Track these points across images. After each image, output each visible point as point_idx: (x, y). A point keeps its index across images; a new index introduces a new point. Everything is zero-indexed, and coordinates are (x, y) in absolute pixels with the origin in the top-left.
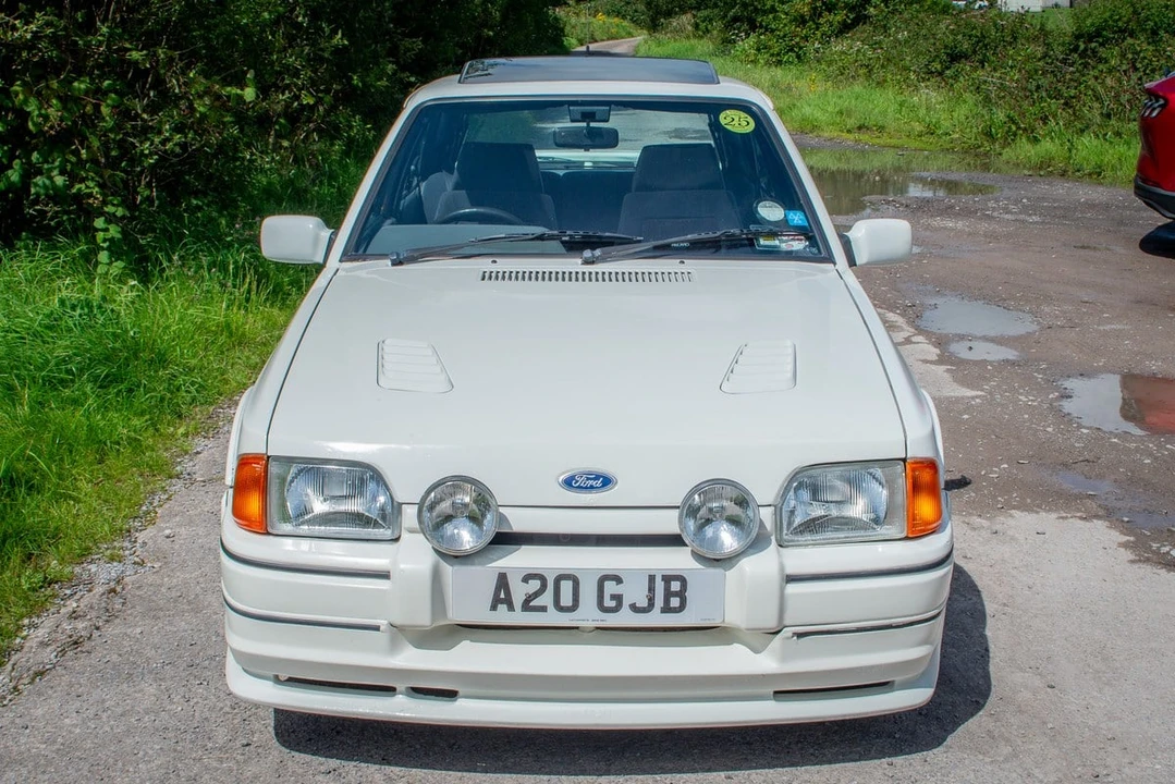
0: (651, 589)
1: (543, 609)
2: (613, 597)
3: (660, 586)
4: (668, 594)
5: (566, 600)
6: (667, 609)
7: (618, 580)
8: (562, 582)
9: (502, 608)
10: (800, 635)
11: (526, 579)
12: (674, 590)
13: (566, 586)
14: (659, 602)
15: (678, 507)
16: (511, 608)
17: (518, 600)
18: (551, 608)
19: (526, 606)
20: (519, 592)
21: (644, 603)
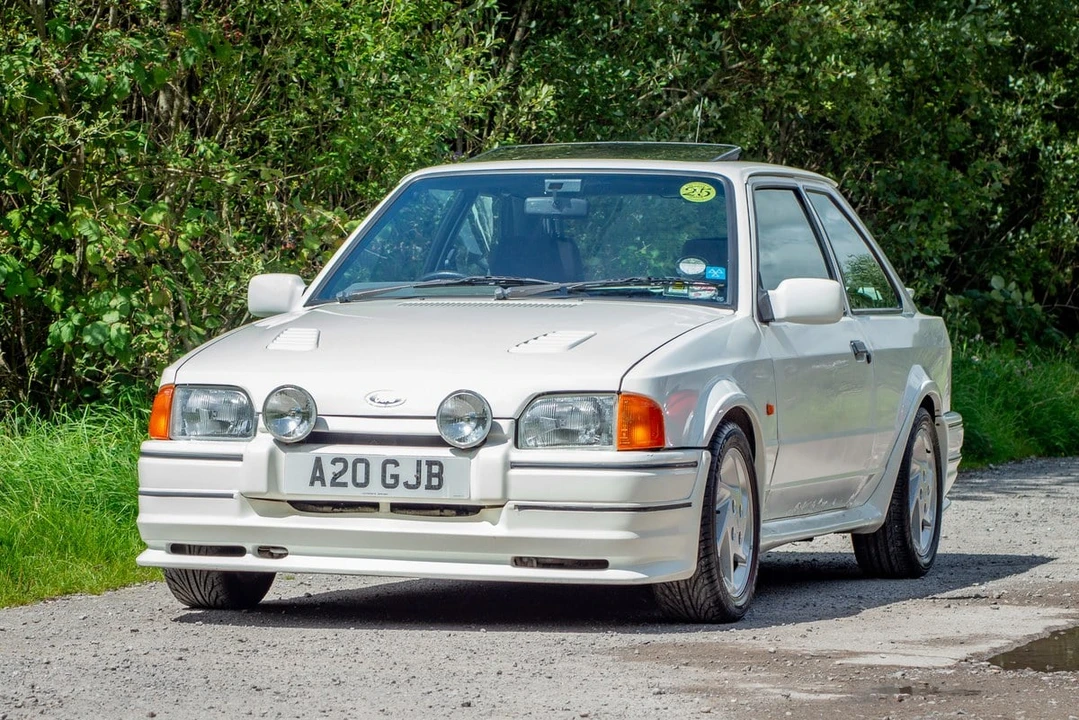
0: (419, 471)
1: (345, 485)
2: (392, 476)
3: (424, 468)
4: (430, 475)
5: (361, 479)
6: (429, 487)
7: (396, 463)
8: (358, 464)
9: (318, 483)
10: (521, 508)
11: (335, 461)
12: (435, 474)
13: (361, 467)
14: (424, 481)
15: (434, 418)
16: (323, 484)
17: (328, 477)
19: (334, 483)
20: (329, 471)
21: (413, 481)
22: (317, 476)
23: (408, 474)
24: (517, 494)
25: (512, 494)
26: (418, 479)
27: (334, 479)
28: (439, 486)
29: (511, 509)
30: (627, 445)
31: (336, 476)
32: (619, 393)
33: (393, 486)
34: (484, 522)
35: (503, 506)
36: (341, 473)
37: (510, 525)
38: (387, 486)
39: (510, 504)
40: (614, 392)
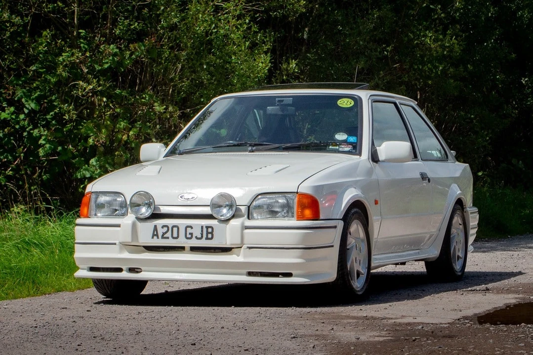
0: (202, 231)
1: (168, 238)
2: (190, 234)
3: (205, 230)
4: (208, 233)
6: (207, 238)
7: (192, 228)
9: (155, 237)
10: (250, 248)
11: (163, 227)
12: (209, 232)
14: (205, 236)
15: (209, 206)
16: (158, 238)
17: (160, 235)
18: (170, 237)
19: (163, 237)
20: (161, 231)
21: (199, 236)
22: (155, 234)
23: (197, 232)
24: (248, 242)
25: (245, 241)
26: (202, 235)
27: (163, 235)
28: (212, 238)
29: (245, 249)
30: (301, 217)
31: (164, 234)
32: (297, 193)
33: (191, 238)
34: (234, 255)
35: (241, 247)
36: (166, 233)
37: (245, 257)
38: (187, 238)
39: (245, 246)
40: (295, 192)
